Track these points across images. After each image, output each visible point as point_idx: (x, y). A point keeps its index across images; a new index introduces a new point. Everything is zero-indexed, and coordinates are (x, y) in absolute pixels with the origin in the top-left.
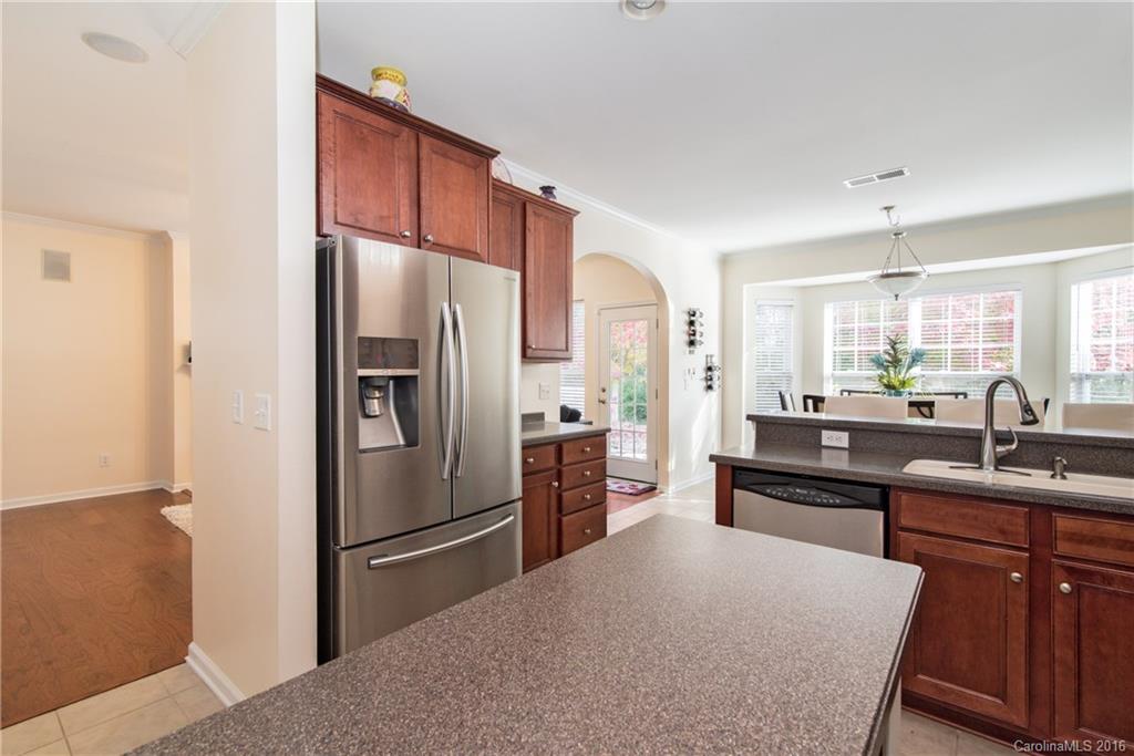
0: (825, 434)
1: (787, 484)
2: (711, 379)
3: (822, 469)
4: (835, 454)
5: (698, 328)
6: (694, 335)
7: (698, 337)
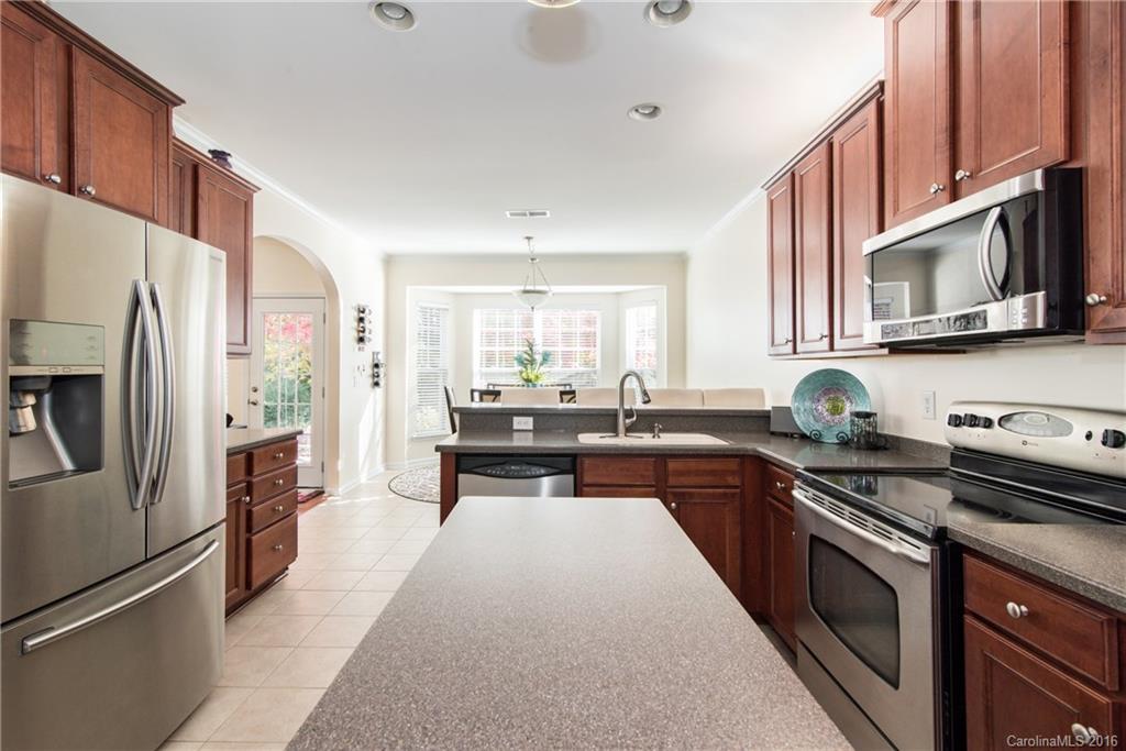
0: (516, 420)
1: (504, 463)
2: (378, 376)
3: (514, 447)
4: (523, 436)
5: (367, 324)
6: (363, 332)
7: (367, 334)
